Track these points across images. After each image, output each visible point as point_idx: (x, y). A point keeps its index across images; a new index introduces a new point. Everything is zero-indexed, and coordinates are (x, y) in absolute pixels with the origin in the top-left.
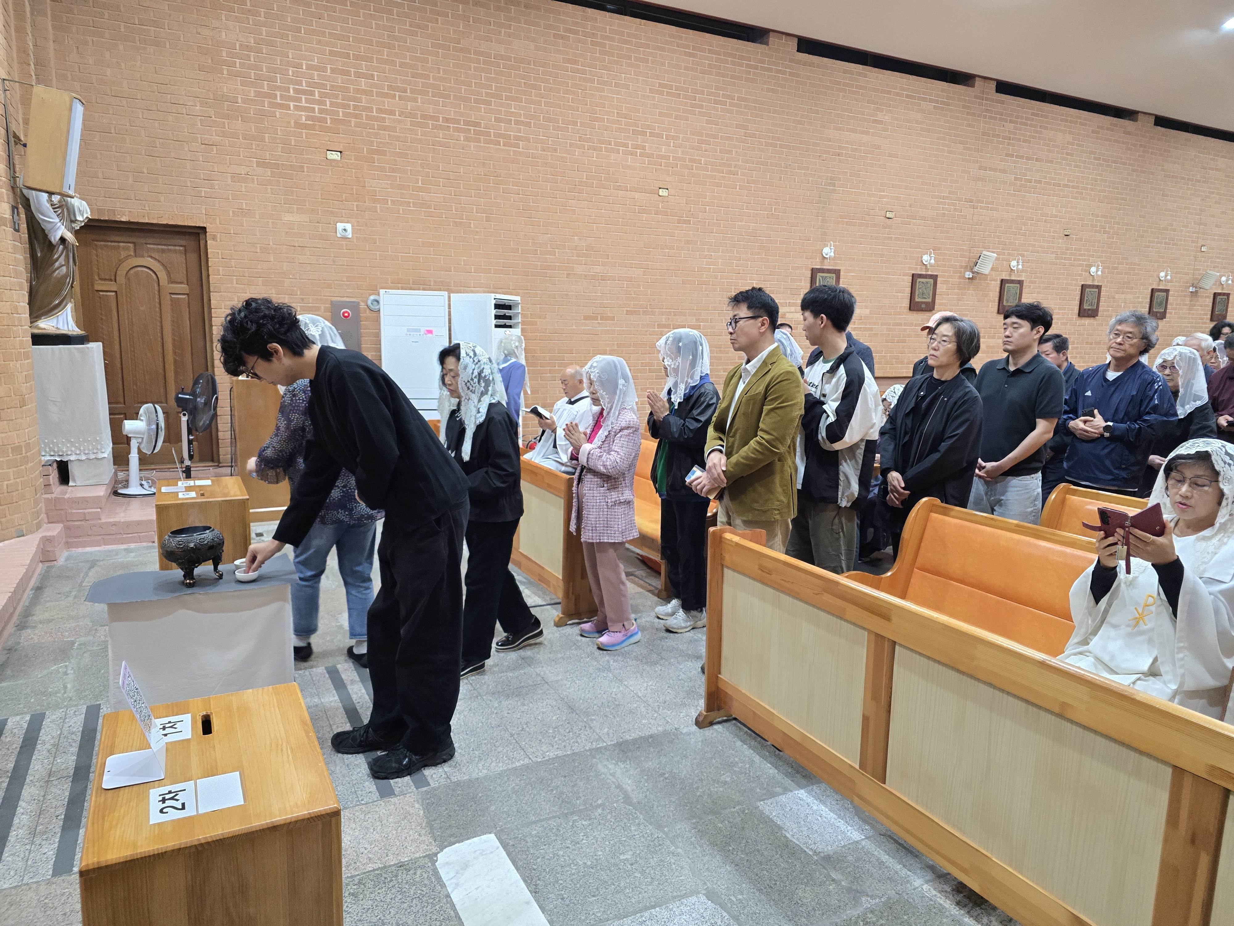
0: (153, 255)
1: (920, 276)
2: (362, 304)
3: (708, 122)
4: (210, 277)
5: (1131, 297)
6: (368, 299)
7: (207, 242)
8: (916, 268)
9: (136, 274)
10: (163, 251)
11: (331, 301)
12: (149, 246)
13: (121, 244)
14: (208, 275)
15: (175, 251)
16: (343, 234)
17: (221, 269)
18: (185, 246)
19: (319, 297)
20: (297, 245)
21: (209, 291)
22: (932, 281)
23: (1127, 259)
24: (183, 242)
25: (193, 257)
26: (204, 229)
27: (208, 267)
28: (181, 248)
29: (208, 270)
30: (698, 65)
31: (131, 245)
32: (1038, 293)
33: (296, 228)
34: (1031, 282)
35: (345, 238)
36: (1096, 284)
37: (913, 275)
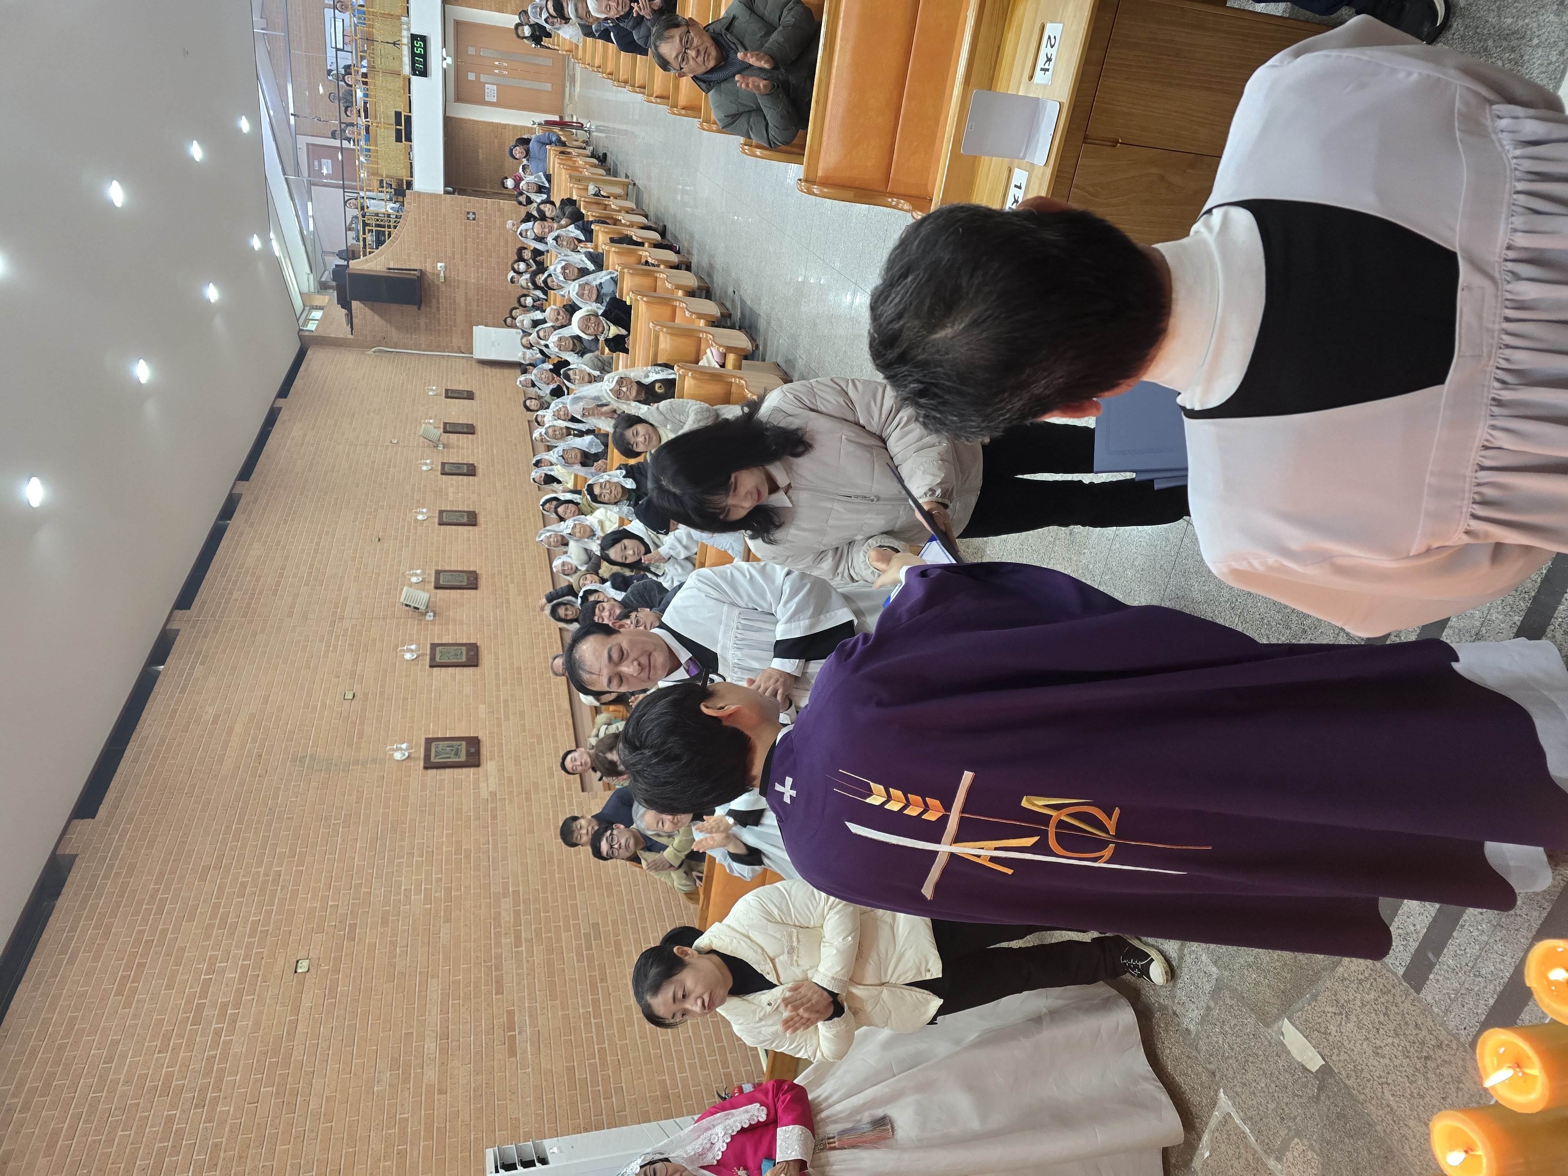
1: (433, 658)
3: (191, 920)
5: (451, 490)
8: (422, 665)
22: (438, 649)
23: (407, 495)
30: (93, 943)
32: (450, 557)
34: (437, 563)
36: (437, 515)
37: (431, 666)
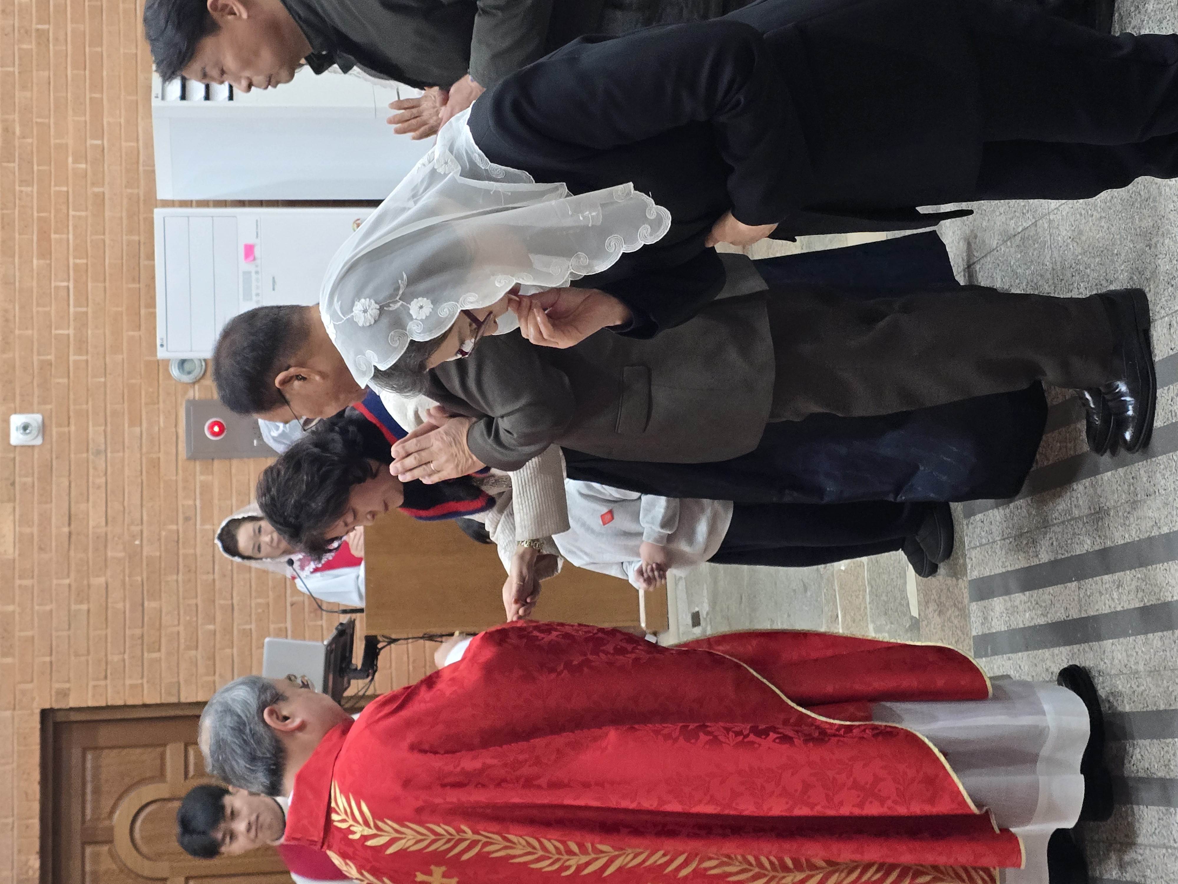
0: (108, 809)
2: (190, 394)
4: (148, 701)
6: (178, 382)
7: (71, 709)
9: (149, 840)
10: (97, 791)
11: (189, 459)
12: (88, 817)
13: (88, 868)
14: (145, 706)
15: (97, 768)
16: (35, 432)
17: (128, 682)
18: (84, 751)
19: (180, 485)
20: (66, 530)
21: (178, 705)
24: (76, 753)
25: (104, 735)
26: (45, 714)
27: (125, 707)
28: (89, 756)
29: (134, 707)
31: (89, 850)
33: (27, 530)
35: (44, 429)
